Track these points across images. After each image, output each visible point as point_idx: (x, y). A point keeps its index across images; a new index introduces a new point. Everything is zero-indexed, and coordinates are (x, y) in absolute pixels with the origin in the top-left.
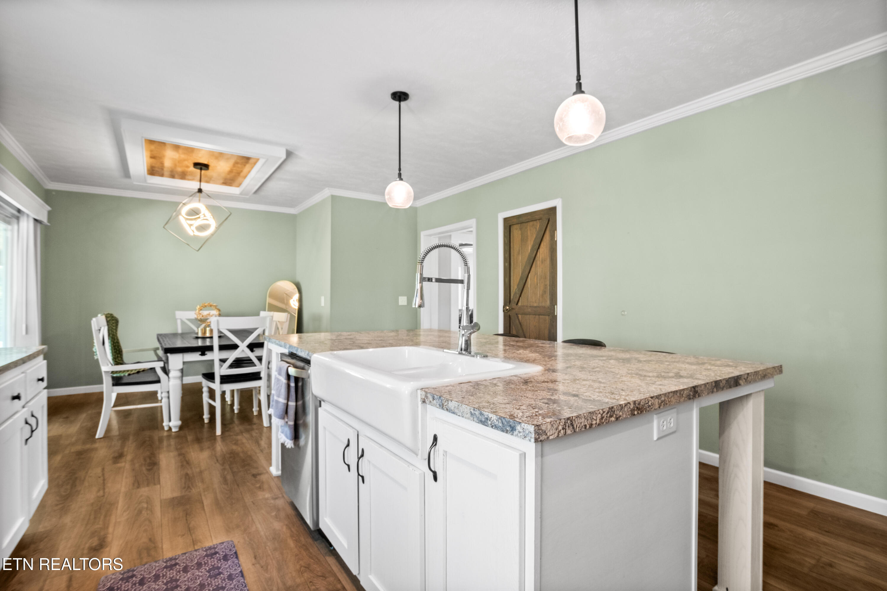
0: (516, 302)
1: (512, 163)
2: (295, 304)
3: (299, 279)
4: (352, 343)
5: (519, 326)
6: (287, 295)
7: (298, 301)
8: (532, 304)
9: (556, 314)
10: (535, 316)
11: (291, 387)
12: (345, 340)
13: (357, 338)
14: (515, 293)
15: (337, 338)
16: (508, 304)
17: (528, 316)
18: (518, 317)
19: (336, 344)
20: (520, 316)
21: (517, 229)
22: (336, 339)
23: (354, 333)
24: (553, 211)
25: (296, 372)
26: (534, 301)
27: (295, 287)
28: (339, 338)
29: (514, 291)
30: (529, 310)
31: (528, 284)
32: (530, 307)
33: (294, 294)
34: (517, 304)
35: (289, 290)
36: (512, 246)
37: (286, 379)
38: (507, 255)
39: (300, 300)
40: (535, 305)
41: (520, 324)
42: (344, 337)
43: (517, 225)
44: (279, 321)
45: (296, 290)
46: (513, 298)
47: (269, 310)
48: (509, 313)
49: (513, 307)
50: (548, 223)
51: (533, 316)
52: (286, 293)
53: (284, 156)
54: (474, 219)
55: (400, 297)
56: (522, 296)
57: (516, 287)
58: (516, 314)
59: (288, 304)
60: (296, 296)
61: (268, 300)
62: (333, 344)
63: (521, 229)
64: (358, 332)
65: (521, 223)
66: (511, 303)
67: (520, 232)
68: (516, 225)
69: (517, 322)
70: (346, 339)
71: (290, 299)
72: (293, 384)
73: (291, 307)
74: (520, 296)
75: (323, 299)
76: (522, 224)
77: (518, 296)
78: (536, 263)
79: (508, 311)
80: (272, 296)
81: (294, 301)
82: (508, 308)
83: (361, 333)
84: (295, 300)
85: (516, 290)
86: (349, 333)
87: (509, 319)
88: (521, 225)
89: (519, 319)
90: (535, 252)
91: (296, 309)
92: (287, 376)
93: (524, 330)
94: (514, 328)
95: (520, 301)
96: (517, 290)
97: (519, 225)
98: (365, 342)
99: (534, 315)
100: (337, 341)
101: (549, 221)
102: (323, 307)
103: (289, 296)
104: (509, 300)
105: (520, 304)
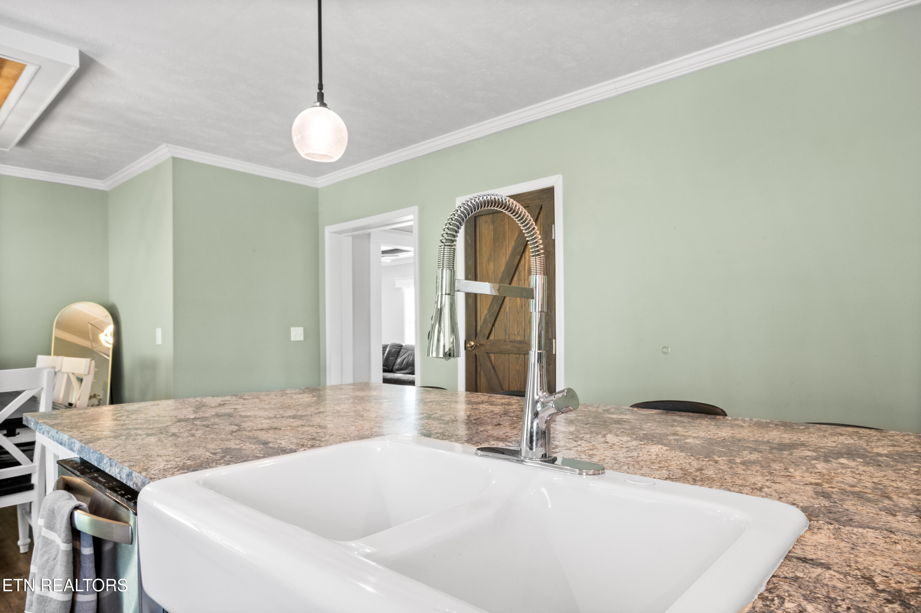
0: (487, 335)
1: (482, 118)
2: (108, 341)
3: (114, 299)
4: (236, 428)
5: (492, 371)
6: (93, 326)
7: (112, 334)
8: (512, 338)
9: (554, 353)
10: (518, 356)
11: (82, 557)
12: (217, 420)
13: (243, 414)
14: (485, 321)
15: (197, 416)
16: (474, 337)
17: (506, 356)
18: (489, 357)
19: (199, 433)
20: (492, 356)
21: (486, 222)
22: (195, 419)
23: (228, 398)
24: (549, 192)
25: (94, 524)
26: (516, 333)
27: (107, 313)
28: (200, 414)
29: (483, 318)
30: (508, 347)
31: (506, 307)
32: (511, 342)
33: (107, 324)
34: (488, 338)
35: (97, 319)
36: (478, 248)
37: (66, 542)
38: (471, 263)
39: (117, 334)
40: (518, 338)
41: (494, 368)
42: (213, 412)
43: (487, 217)
44: (73, 373)
45: (110, 319)
46: (481, 330)
47: (57, 354)
48: (474, 351)
49: (482, 343)
50: (539, 213)
51: (515, 356)
52: (91, 322)
53: (75, 65)
54: (414, 207)
55: (292, 329)
56: (496, 325)
57: (486, 311)
58: (487, 353)
59: (95, 340)
60: (110, 328)
61: (56, 333)
62: (193, 436)
63: (493, 222)
64: (236, 395)
65: (493, 213)
66: (478, 336)
67: (492, 227)
68: (485, 216)
69: (490, 365)
70: (217, 415)
71: (99, 333)
72: (87, 551)
73: (101, 345)
74: (493, 325)
75: (159, 332)
76: (495, 214)
77: (490, 325)
78: (519, 273)
79: (473, 348)
80: (63, 326)
81: (106, 335)
82: (473, 343)
83: (245, 399)
84: (109, 334)
85: (486, 315)
86: (219, 400)
87: (474, 360)
88: (493, 216)
89: (491, 361)
90: (519, 257)
91: (109, 348)
92: (70, 533)
93: (501, 377)
94: (482, 373)
95: (493, 332)
96: (488, 316)
97: (491, 216)
98: (265, 426)
99: (516, 354)
100: (198, 422)
101: (541, 208)
102: (158, 345)
103: (98, 328)
104: (474, 332)
105: (492, 337)
